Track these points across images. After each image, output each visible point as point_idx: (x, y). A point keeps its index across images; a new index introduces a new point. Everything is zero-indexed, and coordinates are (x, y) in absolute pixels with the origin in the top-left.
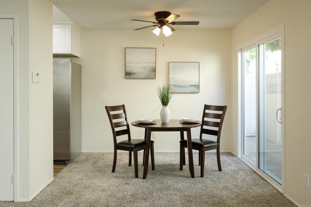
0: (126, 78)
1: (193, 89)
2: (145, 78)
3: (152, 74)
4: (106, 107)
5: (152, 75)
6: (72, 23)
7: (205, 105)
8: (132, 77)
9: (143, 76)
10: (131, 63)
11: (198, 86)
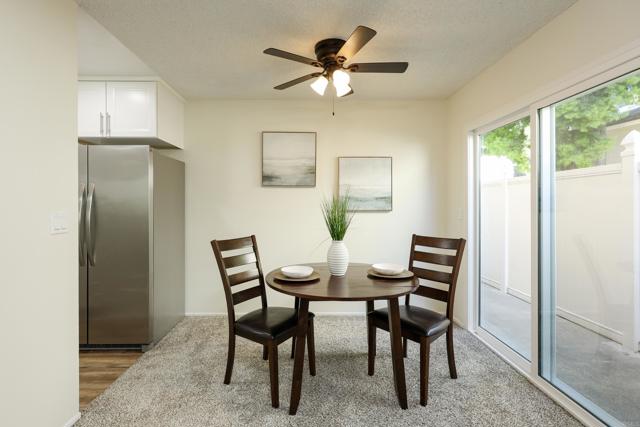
0: (263, 186)
1: (382, 205)
2: (297, 186)
3: (309, 178)
4: (213, 243)
5: (308, 181)
6: (158, 78)
7: (414, 235)
8: (273, 183)
9: (294, 182)
10: (271, 159)
11: (389, 200)
